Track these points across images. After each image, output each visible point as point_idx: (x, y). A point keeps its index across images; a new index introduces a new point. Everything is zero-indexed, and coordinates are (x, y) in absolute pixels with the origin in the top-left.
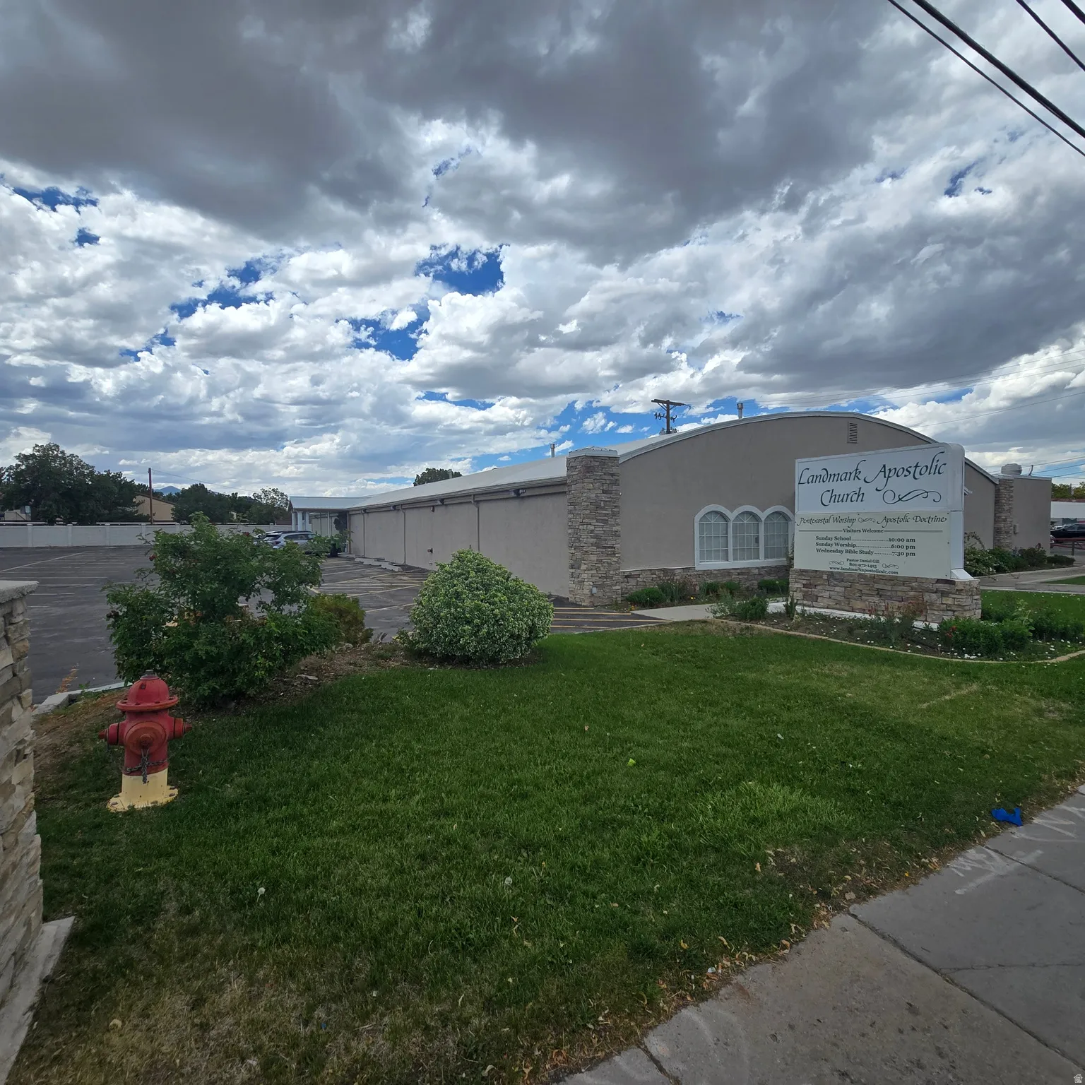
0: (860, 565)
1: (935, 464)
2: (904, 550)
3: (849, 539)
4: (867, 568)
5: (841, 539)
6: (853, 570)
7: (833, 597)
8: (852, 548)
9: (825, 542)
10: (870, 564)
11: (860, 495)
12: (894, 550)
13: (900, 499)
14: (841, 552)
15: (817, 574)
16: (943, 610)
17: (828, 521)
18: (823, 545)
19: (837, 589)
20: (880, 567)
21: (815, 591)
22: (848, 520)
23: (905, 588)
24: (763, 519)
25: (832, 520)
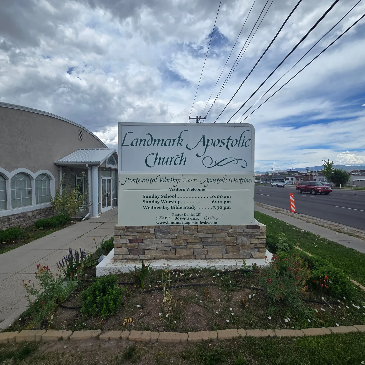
0: (184, 219)
1: (242, 138)
2: (222, 205)
3: (175, 196)
4: (190, 221)
5: (167, 196)
6: (177, 223)
7: (160, 249)
8: (177, 205)
9: (151, 199)
10: (193, 217)
11: (183, 159)
12: (214, 205)
13: (217, 164)
14: (167, 208)
15: (144, 229)
16: (252, 249)
17: (155, 181)
18: (150, 202)
19: (164, 241)
20: (202, 219)
21: (142, 245)
22: (173, 180)
23: (223, 235)
24: (34, 178)
25: (158, 180)
